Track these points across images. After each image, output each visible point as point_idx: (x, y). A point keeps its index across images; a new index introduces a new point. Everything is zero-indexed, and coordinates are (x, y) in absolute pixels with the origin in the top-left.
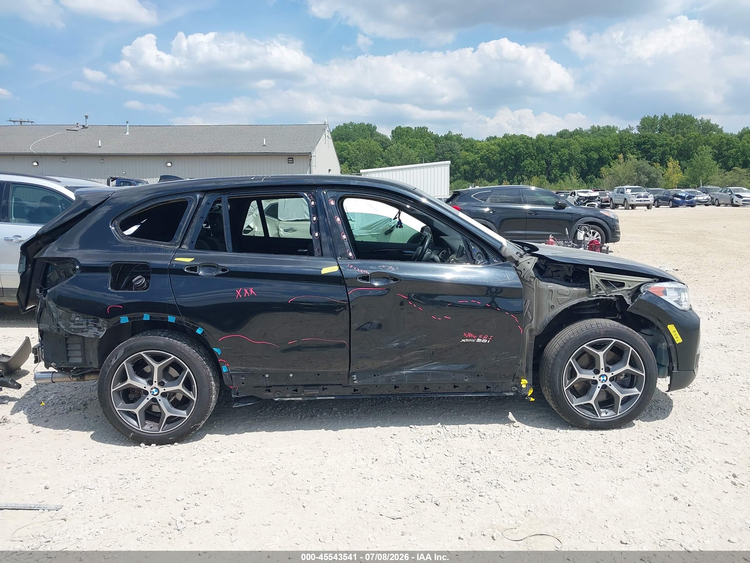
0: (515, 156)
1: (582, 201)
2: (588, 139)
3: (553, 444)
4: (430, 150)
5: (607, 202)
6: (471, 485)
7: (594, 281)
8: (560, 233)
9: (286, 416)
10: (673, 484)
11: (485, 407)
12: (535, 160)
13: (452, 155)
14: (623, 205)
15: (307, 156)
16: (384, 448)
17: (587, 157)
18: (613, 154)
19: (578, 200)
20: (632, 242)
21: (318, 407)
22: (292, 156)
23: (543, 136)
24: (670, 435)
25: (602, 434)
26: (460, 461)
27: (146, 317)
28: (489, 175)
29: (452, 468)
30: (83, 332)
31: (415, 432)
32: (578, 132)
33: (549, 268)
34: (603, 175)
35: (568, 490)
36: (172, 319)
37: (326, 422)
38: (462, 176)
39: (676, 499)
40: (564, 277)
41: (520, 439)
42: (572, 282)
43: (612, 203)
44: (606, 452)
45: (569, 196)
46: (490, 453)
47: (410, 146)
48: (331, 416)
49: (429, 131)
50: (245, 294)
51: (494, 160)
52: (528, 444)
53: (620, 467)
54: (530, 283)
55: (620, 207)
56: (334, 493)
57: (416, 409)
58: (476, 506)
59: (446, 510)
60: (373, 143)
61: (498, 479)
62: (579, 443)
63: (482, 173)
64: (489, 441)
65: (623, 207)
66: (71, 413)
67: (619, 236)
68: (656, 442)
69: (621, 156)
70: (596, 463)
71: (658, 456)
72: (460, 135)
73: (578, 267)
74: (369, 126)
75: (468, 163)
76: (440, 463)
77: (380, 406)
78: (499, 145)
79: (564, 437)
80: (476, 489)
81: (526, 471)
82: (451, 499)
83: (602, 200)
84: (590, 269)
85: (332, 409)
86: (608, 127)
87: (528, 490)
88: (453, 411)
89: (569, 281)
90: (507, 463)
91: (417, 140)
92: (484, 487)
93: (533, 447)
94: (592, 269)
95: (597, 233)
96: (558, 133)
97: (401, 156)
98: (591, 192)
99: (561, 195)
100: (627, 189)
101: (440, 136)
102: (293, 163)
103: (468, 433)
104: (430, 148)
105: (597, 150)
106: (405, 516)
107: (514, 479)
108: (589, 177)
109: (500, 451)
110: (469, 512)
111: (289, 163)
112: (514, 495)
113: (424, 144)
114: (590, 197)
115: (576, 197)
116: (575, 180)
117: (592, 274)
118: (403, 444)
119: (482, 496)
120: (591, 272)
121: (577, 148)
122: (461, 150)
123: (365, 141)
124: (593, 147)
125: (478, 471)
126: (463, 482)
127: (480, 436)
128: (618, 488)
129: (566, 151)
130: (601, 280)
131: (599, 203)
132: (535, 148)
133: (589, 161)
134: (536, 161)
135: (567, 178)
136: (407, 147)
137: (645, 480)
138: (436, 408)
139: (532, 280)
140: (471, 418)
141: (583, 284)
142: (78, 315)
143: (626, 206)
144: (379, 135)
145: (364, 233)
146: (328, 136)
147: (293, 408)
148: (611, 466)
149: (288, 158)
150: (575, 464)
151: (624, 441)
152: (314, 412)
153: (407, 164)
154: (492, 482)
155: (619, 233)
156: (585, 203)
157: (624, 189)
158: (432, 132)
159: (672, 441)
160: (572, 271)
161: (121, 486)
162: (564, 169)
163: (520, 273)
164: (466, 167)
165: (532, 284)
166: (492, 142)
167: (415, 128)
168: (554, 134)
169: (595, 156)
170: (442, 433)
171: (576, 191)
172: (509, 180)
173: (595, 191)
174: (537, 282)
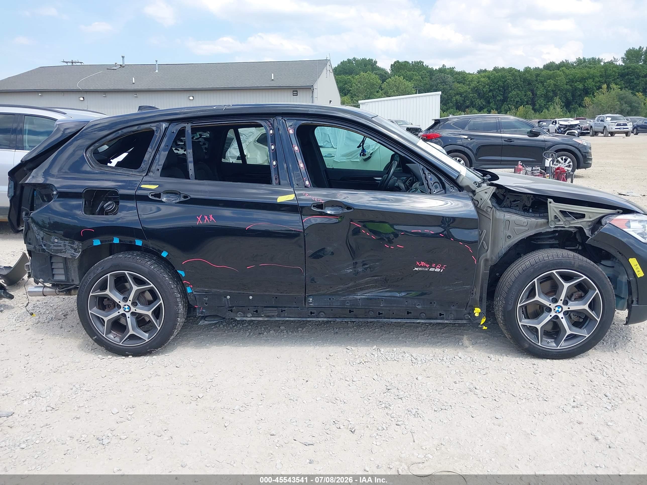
0: (503, 88)
1: (562, 129)
2: (573, 71)
3: (482, 373)
4: (425, 82)
5: (587, 129)
6: (390, 412)
7: (552, 212)
8: (534, 160)
9: (236, 333)
10: (597, 422)
11: (425, 330)
12: (522, 90)
13: (445, 86)
14: (602, 133)
15: (310, 89)
16: (317, 369)
17: (572, 88)
18: (597, 85)
19: (559, 128)
20: (605, 168)
21: (268, 325)
22: (296, 89)
23: (530, 68)
24: (604, 368)
25: (534, 364)
26: (386, 386)
27: (116, 240)
28: (479, 105)
29: (376, 393)
30: (61, 253)
31: (351, 353)
32: (564, 65)
33: (508, 198)
34: (586, 104)
35: (487, 424)
36: (139, 243)
37: (270, 340)
38: (453, 106)
39: (597, 439)
40: (523, 207)
41: (450, 366)
42: (531, 213)
43: (591, 131)
44: (535, 383)
45: (551, 125)
46: (417, 379)
47: (407, 78)
48: (277, 334)
49: (425, 65)
50: (205, 221)
51: (483, 91)
52: (458, 371)
53: (545, 400)
54: (487, 213)
55: (600, 134)
56: (258, 414)
57: (357, 330)
58: (390, 436)
59: (359, 438)
60: (373, 76)
61: (419, 408)
62: (509, 372)
63: (472, 103)
64: (420, 366)
65: (603, 135)
66: (51, 323)
67: (590, 162)
68: (588, 375)
69: (605, 86)
70: (521, 395)
71: (587, 390)
72: (453, 68)
73: (537, 198)
74: (370, 60)
75: (461, 94)
76: (366, 387)
77: (325, 326)
78: (489, 78)
79: (495, 365)
80: (395, 417)
81: (449, 400)
82: (367, 427)
83: (582, 128)
84: (549, 200)
85: (280, 328)
86: (593, 58)
87: (445, 421)
88: (392, 333)
89: (528, 211)
90: (431, 391)
91: (414, 73)
92: (403, 415)
93: (461, 374)
94: (552, 200)
95: (569, 160)
96: (544, 66)
97: (398, 88)
98: (571, 121)
99: (543, 124)
100: (607, 117)
101: (434, 69)
102: (297, 95)
103: (401, 358)
104: (426, 80)
105: (583, 80)
106: (318, 442)
107: (434, 407)
108: (573, 106)
109: (428, 377)
110: (382, 442)
111: (293, 95)
112: (430, 426)
113: (420, 77)
114: (571, 125)
115: (557, 125)
116: (558, 110)
117: (551, 205)
118: (336, 366)
119: (399, 425)
120: (550, 202)
121: (562, 79)
122: (454, 82)
123: (365, 74)
124: (579, 77)
125: (401, 398)
126: (383, 409)
127: (412, 360)
128: (538, 424)
129: (552, 82)
130: (560, 211)
131: (579, 131)
132: (522, 80)
133: (574, 91)
134: (523, 92)
135: (552, 108)
136: (404, 79)
137: (569, 416)
138: (377, 330)
139: (489, 210)
140: (407, 342)
141: (542, 215)
142: (56, 237)
143: (605, 133)
144: (379, 69)
145: (344, 159)
146: (329, 70)
147: (245, 325)
148: (536, 399)
149: (293, 91)
150: (499, 395)
151: (555, 372)
152: (263, 329)
153: (404, 95)
154: (411, 410)
155: (591, 159)
156: (565, 132)
157: (604, 117)
158: (428, 66)
159: (605, 375)
160: (531, 201)
161: (69, 397)
162: (549, 99)
163: (477, 203)
164: (458, 97)
165: (489, 214)
166: (483, 74)
167: (412, 62)
168: (541, 67)
169: (581, 86)
170: (376, 355)
171: (557, 120)
172: (497, 109)
173: (577, 119)
174: (494, 212)
